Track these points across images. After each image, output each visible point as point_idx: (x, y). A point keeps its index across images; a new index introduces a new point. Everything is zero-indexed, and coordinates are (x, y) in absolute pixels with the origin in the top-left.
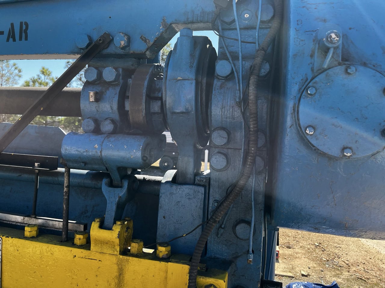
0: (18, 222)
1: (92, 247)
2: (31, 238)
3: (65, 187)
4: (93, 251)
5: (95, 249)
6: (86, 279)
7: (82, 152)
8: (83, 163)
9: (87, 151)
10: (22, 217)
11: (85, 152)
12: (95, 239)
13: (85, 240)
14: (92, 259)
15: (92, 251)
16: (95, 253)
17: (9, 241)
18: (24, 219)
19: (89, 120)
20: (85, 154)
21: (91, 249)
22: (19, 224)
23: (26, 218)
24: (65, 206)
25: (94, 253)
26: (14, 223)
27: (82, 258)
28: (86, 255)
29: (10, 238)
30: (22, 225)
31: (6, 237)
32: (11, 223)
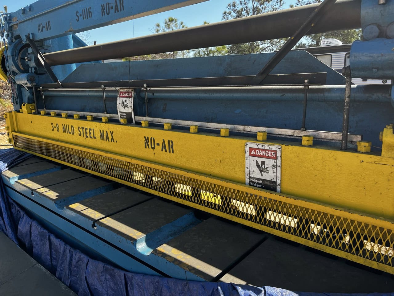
1: (383, 153)
3: (347, 97)
4: (385, 157)
5: (387, 155)
6: (376, 182)
7: (376, 57)
8: (375, 68)
9: (382, 55)
11: (378, 57)
12: (389, 145)
13: (370, 148)
14: (383, 164)
15: (383, 157)
16: (387, 158)
18: (294, 132)
20: (380, 59)
21: (382, 155)
23: (297, 131)
24: (345, 116)
25: (386, 158)
27: (371, 163)
28: (376, 161)
29: (290, 146)
30: (291, 137)
31: (286, 145)
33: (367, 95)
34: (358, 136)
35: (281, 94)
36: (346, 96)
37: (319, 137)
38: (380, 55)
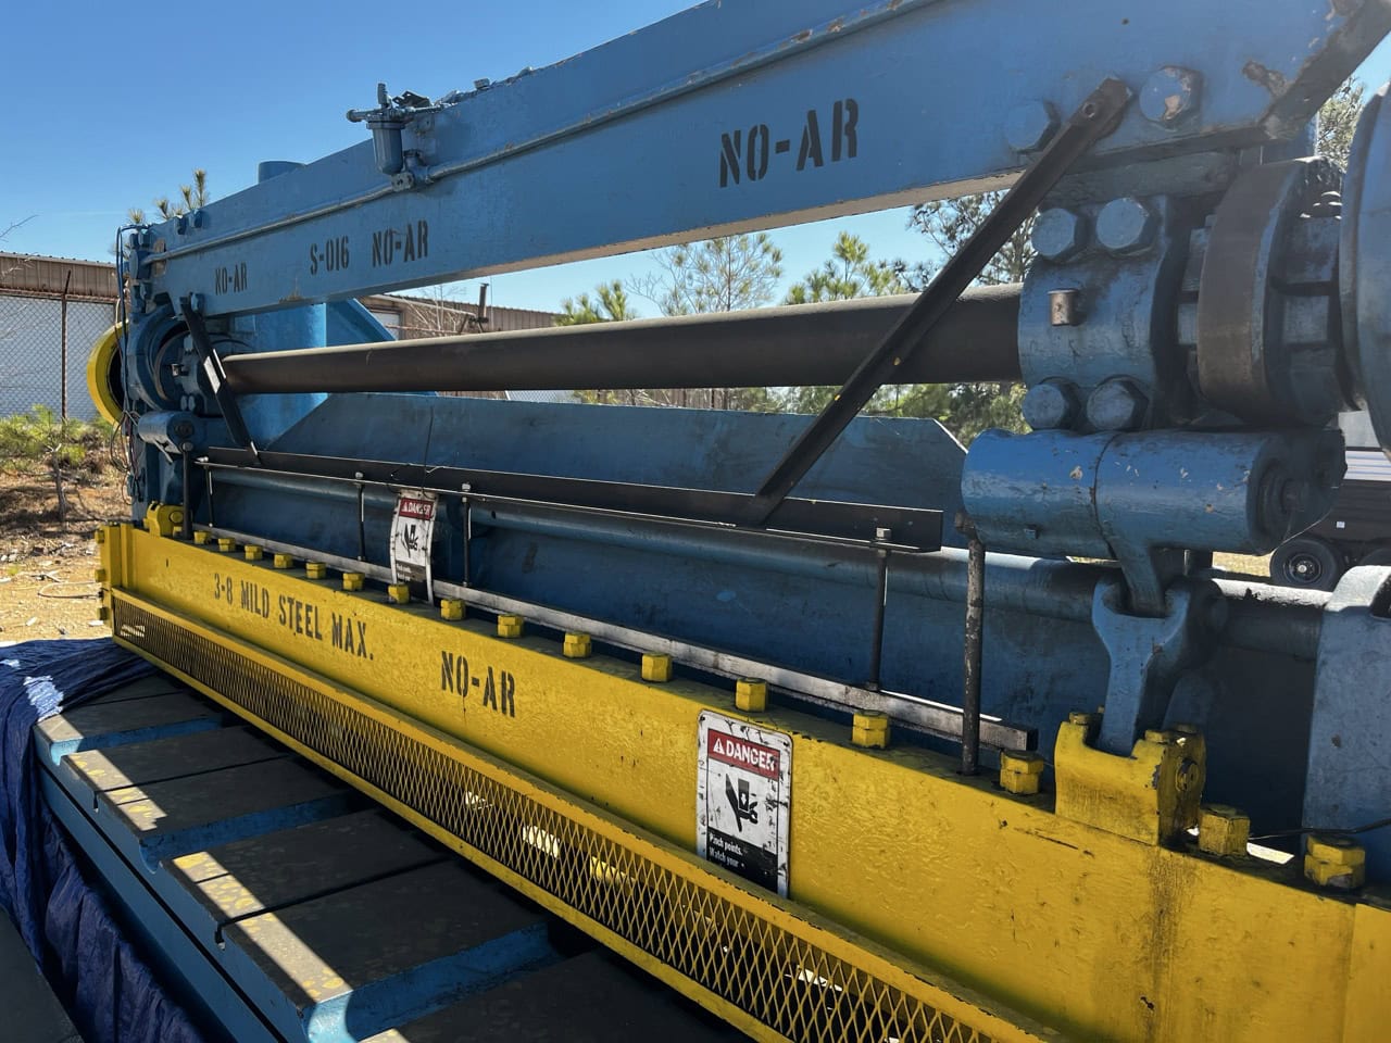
0: (831, 701)
1: (1059, 805)
2: (871, 748)
3: (972, 605)
4: (1066, 819)
5: (1071, 813)
6: (1041, 901)
7: (1030, 492)
8: (1031, 527)
9: (1045, 488)
10: (843, 687)
11: (1035, 492)
12: (1072, 780)
13: (1034, 779)
14: (1059, 842)
15: (1058, 817)
16: (1072, 824)
17: (810, 748)
18: (847, 693)
19: (1046, 386)
20: (1039, 497)
21: (1057, 810)
22: (832, 706)
23: (854, 691)
24: (969, 665)
25: (1068, 823)
26: (820, 702)
27: (1027, 833)
28: (1041, 827)
29: (814, 741)
30: (841, 708)
31: (803, 737)
32: (811, 699)
33: (1057, 598)
34: (1019, 733)
35: (827, 563)
36: (969, 601)
37: (914, 721)
38: (1038, 487)
